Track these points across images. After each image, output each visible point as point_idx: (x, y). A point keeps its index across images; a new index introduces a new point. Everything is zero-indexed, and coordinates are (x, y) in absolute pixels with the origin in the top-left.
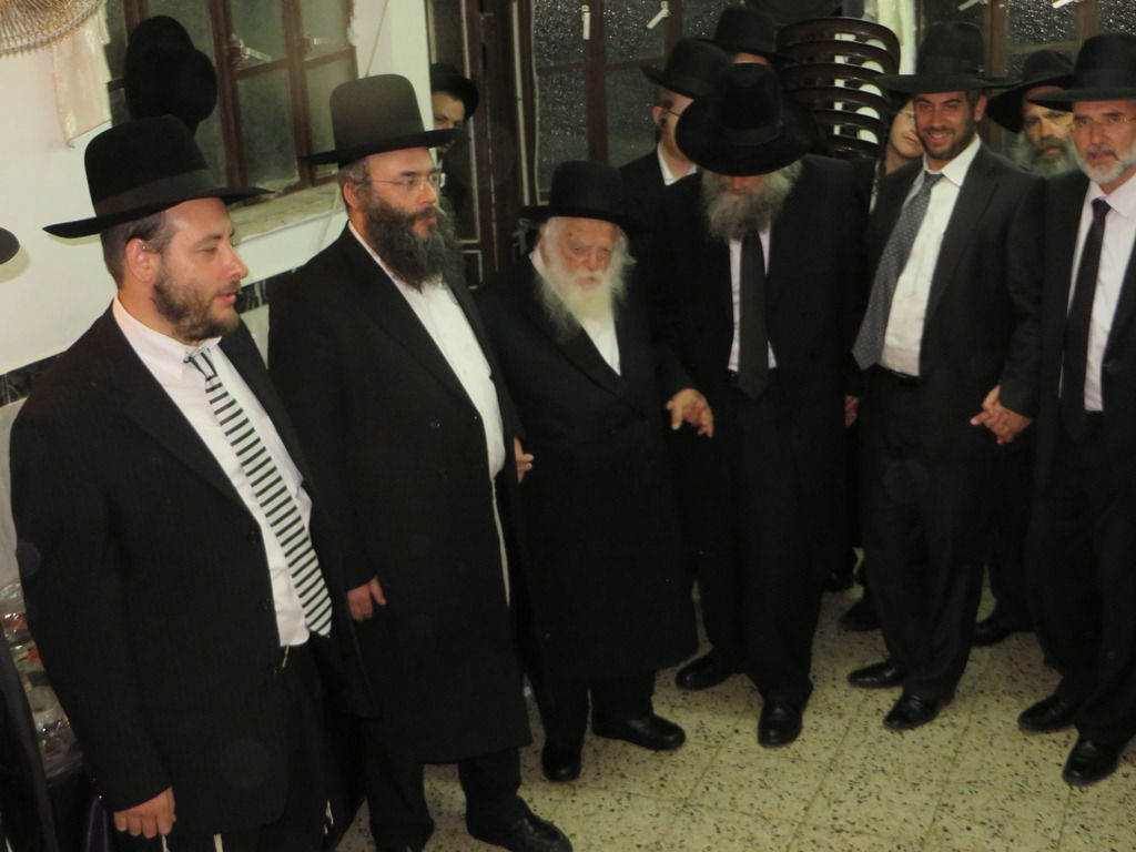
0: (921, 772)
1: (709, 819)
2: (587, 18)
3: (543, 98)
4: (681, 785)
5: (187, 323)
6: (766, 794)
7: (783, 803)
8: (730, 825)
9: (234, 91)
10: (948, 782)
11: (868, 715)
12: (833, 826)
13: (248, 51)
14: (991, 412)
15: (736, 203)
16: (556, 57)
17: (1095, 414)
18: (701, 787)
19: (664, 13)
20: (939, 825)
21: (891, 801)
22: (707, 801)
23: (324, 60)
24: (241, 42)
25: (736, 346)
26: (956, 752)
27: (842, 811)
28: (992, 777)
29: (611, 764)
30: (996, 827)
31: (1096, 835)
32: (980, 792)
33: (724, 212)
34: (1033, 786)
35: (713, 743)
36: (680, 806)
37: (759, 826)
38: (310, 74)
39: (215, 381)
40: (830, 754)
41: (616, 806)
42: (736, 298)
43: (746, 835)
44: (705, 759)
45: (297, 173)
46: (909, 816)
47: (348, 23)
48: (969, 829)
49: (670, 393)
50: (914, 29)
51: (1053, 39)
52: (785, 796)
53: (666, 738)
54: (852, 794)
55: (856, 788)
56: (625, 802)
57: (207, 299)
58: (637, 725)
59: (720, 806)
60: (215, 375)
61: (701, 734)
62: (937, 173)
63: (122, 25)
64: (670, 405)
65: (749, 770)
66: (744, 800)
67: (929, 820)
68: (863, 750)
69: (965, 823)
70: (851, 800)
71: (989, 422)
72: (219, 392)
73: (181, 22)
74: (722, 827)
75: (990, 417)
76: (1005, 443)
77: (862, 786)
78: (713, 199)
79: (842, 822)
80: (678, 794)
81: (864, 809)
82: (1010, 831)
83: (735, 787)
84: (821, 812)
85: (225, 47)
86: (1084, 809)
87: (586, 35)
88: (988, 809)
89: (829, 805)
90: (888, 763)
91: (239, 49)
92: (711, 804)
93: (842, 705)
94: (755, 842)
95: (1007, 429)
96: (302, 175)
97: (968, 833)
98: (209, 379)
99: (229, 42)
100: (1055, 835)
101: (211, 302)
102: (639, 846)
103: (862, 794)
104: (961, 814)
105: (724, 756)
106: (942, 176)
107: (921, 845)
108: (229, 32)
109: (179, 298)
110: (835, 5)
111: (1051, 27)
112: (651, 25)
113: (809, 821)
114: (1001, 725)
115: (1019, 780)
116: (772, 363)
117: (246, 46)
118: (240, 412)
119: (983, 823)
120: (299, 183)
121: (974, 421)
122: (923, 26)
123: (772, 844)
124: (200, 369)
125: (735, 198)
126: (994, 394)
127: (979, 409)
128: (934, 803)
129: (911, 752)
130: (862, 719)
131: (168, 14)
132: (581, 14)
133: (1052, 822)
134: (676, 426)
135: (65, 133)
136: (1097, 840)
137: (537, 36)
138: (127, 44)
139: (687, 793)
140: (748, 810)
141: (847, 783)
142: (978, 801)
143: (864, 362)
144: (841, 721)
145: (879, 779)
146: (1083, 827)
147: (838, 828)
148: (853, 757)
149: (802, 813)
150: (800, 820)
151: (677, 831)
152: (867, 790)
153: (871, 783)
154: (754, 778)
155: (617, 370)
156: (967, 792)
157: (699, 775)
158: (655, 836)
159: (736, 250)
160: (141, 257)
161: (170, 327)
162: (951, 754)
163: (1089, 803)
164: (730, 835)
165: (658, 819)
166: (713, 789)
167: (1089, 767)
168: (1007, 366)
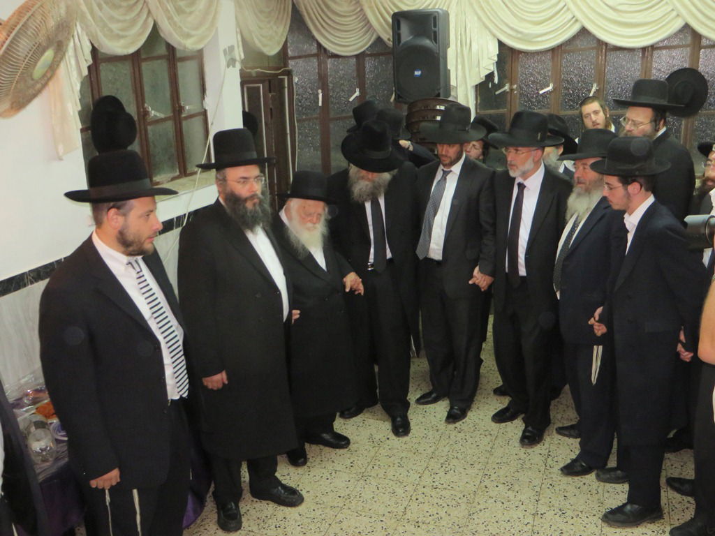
0: (475, 458)
1: (374, 483)
2: (320, 96)
3: (299, 134)
4: (361, 466)
5: (131, 249)
6: (401, 470)
7: (409, 474)
8: (383, 486)
9: (146, 131)
10: (487, 463)
12: (433, 486)
13: (153, 112)
14: (477, 277)
15: (367, 185)
16: (306, 114)
17: (523, 277)
18: (370, 467)
19: (357, 94)
20: (483, 485)
21: (461, 473)
22: (373, 474)
23: (191, 116)
24: (150, 108)
25: (372, 250)
26: (492, 448)
27: (437, 477)
28: (509, 460)
29: (328, 455)
30: (510, 485)
31: (557, 488)
32: (503, 467)
33: (360, 189)
34: (528, 465)
35: (376, 445)
36: (360, 476)
37: (397, 486)
38: (184, 123)
39: (141, 274)
40: (432, 449)
41: (329, 477)
42: (371, 228)
43: (391, 490)
44: (372, 453)
45: (178, 170)
46: (468, 480)
47: (203, 98)
48: (497, 486)
49: (344, 275)
50: (475, 102)
51: (540, 108)
52: (410, 471)
53: (341, 442)
54: (442, 469)
55: (444, 466)
56: (333, 474)
57: (143, 239)
58: (326, 436)
59: (379, 476)
60: (141, 271)
61: (371, 440)
62: (449, 170)
63: (89, 100)
64: (345, 279)
65: (393, 458)
66: (391, 473)
67: (479, 483)
68: (447, 448)
69: (495, 484)
70: (441, 473)
71: (477, 282)
72: (142, 279)
73: (119, 98)
74: (380, 486)
75: (478, 279)
76: (485, 291)
77: (447, 465)
78: (355, 183)
79: (437, 483)
80: (360, 471)
81: (448, 476)
82: (516, 487)
83: (386, 467)
84: (427, 479)
85: (142, 110)
86: (552, 476)
87: (320, 104)
88: (506, 477)
89: (431, 475)
90: (459, 454)
91: (148, 112)
92: (375, 475)
93: (438, 425)
94: (395, 494)
95: (484, 283)
96: (180, 171)
97: (497, 488)
98: (138, 273)
99: (144, 108)
100: (538, 489)
101: (145, 241)
102: (340, 497)
103: (447, 469)
104: (493, 479)
105: (381, 451)
106: (451, 171)
107: (474, 495)
108: (143, 102)
109: (130, 237)
110: (437, 92)
111: (539, 102)
112: (351, 100)
113: (421, 484)
114: (513, 434)
115: (521, 462)
116: (389, 255)
117: (152, 109)
118: (151, 289)
119: (504, 484)
120: (179, 176)
121: (471, 282)
122: (479, 101)
123: (403, 495)
124: (134, 268)
125: (367, 183)
126: (477, 269)
127: (471, 276)
128: (481, 474)
129: (470, 448)
130: (447, 432)
131: (113, 95)
132: (318, 94)
133: (537, 482)
134: (347, 290)
135: (58, 153)
136: (557, 491)
137: (297, 105)
138: (92, 108)
139: (364, 470)
140: (392, 478)
141: (439, 464)
142: (501, 473)
143: (421, 257)
144: (438, 433)
145: (455, 462)
146: (551, 485)
147: (435, 486)
148: (443, 451)
149: (418, 479)
150: (417, 483)
151: (358, 489)
152: (449, 467)
153: (451, 464)
154: (396, 462)
156: (496, 468)
157: (369, 461)
158: (348, 492)
159: (368, 206)
160: (115, 217)
161: (123, 249)
162: (489, 449)
163: (554, 473)
164: (383, 491)
165: (349, 483)
166: (376, 467)
167: (531, 438)
168: (481, 256)
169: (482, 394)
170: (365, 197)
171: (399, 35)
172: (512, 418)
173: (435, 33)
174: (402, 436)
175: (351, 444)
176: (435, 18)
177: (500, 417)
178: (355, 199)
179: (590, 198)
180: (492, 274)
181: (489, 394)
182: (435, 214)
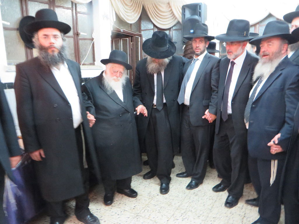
0: (201, 213)
4: (139, 209)
6: (159, 215)
10: (208, 217)
11: (191, 194)
14: (207, 115)
17: (230, 114)
18: (144, 210)
23: (85, 39)
25: (155, 98)
26: (212, 208)
29: (124, 201)
33: (152, 67)
35: (151, 198)
36: (136, 215)
40: (179, 204)
41: (120, 213)
42: (156, 87)
44: (147, 202)
49: (136, 106)
53: (133, 194)
54: (181, 218)
56: (122, 213)
58: (127, 191)
59: (146, 217)
61: (149, 195)
64: (136, 109)
66: (152, 216)
71: (206, 117)
76: (211, 123)
77: (184, 215)
78: (150, 64)
83: (152, 212)
90: (193, 209)
92: (144, 216)
95: (211, 119)
103: (184, 218)
105: (152, 202)
106: (198, 59)
116: (165, 101)
121: (203, 117)
126: (207, 111)
127: (204, 114)
134: (138, 114)
139: (139, 212)
140: (152, 219)
141: (181, 214)
143: (180, 103)
145: (189, 214)
148: (184, 206)
153: (187, 215)
154: (157, 209)
155: (122, 100)
157: (144, 207)
162: (210, 208)
165: (128, 219)
166: (146, 211)
167: (230, 204)
168: (210, 103)
169: (212, 176)
170: (154, 71)
171: (184, 15)
172: (223, 190)
173: (200, 12)
174: (164, 194)
175: (138, 196)
176: (200, 6)
177: (217, 189)
178: (149, 72)
179: (272, 64)
180: (216, 114)
181: (215, 177)
182: (188, 81)
